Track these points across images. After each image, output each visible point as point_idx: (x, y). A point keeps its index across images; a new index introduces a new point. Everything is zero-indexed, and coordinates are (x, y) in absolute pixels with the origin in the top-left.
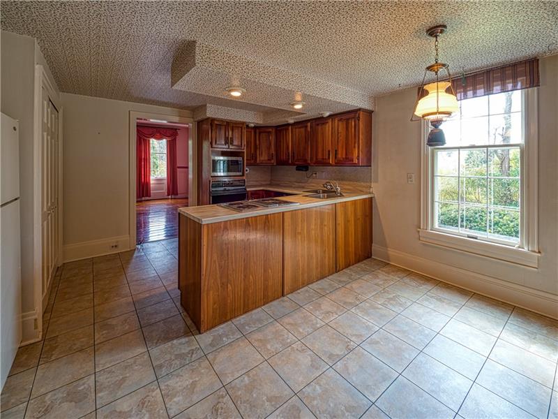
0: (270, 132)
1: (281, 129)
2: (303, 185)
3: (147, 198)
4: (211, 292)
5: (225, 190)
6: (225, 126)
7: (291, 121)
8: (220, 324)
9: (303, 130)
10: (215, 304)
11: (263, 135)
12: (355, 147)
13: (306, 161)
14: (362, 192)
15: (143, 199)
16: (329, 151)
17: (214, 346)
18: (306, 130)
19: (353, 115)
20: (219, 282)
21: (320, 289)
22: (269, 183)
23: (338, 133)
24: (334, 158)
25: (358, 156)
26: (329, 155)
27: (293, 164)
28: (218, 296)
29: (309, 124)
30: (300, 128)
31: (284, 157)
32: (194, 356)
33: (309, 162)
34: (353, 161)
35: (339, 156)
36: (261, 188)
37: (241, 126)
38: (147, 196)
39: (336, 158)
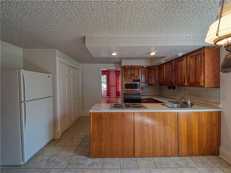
0: (156, 69)
1: (160, 67)
2: (174, 97)
3: (119, 97)
4: (94, 142)
5: (130, 97)
6: (131, 68)
7: (163, 62)
8: (99, 157)
9: (170, 66)
10: (96, 148)
11: (152, 71)
12: (201, 74)
13: (172, 83)
14: (212, 107)
15: (118, 97)
16: (185, 78)
17: (89, 166)
18: (172, 66)
19: (199, 52)
20: (98, 139)
21: (159, 163)
22: (159, 94)
23: (190, 66)
24: (188, 82)
25: (204, 80)
26: (185, 80)
27: (166, 85)
28: (98, 145)
29: (174, 62)
30: (169, 65)
31: (162, 82)
32: (81, 166)
33: (174, 84)
34: (200, 84)
35: (191, 81)
36: (150, 97)
37: (138, 67)
38: (119, 96)
39: (189, 82)
